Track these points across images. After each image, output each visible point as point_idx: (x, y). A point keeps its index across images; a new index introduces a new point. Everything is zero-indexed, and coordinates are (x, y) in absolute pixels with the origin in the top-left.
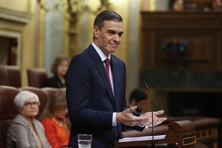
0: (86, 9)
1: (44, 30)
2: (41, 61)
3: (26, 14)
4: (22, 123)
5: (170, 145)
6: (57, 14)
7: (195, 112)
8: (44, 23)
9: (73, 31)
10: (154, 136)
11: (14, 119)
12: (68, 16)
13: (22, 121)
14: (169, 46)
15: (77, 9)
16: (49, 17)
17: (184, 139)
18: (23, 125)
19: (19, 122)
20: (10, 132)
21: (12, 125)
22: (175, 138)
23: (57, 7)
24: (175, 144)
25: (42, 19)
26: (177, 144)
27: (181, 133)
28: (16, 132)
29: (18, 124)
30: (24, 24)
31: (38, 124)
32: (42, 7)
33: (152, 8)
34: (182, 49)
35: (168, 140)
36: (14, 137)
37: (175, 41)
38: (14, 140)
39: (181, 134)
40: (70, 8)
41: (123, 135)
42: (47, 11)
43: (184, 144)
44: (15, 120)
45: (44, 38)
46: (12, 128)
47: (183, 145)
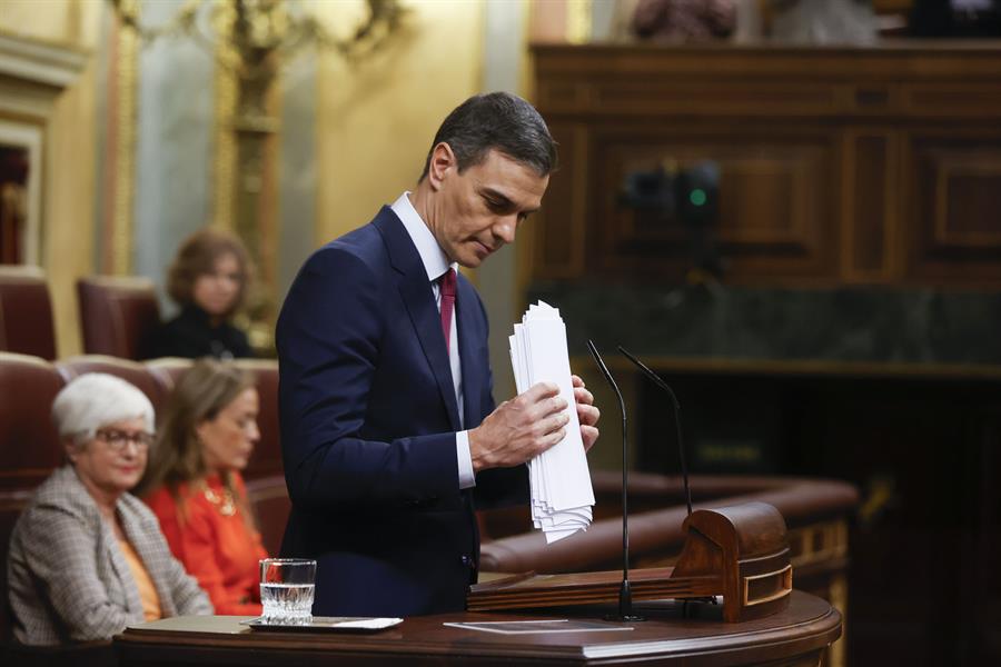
0: (310, 30)
1: (135, 116)
2: (121, 242)
3: (65, 49)
4: (70, 509)
5: (689, 602)
6: (188, 50)
7: (747, 453)
8: (135, 87)
9: (255, 121)
10: (629, 572)
11: (39, 490)
12: (233, 57)
13: (68, 496)
14: (649, 184)
15: (271, 28)
16: (153, 63)
17: (750, 581)
18: (71, 515)
19: (56, 501)
20: (19, 542)
21: (28, 513)
22: (713, 577)
23: (189, 19)
24: (714, 601)
25: (125, 67)
26: (720, 598)
27: (736, 558)
28: (46, 540)
29: (53, 508)
30: (55, 90)
31: (135, 511)
32: (128, 21)
33: (578, 27)
34: (698, 198)
35: (686, 584)
36: (39, 559)
37: (670, 166)
38: (42, 570)
39: (740, 559)
40: (241, 27)
41: (486, 555)
42: (150, 37)
43: (749, 600)
44: (40, 495)
45: (134, 146)
46: (27, 524)
47: (743, 603)
